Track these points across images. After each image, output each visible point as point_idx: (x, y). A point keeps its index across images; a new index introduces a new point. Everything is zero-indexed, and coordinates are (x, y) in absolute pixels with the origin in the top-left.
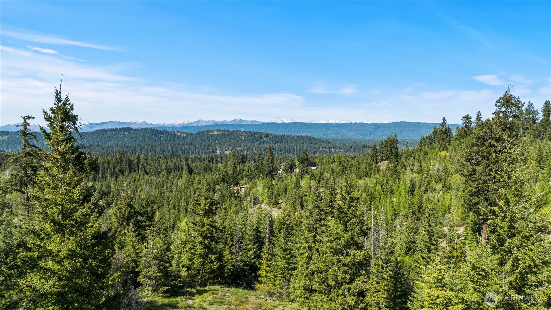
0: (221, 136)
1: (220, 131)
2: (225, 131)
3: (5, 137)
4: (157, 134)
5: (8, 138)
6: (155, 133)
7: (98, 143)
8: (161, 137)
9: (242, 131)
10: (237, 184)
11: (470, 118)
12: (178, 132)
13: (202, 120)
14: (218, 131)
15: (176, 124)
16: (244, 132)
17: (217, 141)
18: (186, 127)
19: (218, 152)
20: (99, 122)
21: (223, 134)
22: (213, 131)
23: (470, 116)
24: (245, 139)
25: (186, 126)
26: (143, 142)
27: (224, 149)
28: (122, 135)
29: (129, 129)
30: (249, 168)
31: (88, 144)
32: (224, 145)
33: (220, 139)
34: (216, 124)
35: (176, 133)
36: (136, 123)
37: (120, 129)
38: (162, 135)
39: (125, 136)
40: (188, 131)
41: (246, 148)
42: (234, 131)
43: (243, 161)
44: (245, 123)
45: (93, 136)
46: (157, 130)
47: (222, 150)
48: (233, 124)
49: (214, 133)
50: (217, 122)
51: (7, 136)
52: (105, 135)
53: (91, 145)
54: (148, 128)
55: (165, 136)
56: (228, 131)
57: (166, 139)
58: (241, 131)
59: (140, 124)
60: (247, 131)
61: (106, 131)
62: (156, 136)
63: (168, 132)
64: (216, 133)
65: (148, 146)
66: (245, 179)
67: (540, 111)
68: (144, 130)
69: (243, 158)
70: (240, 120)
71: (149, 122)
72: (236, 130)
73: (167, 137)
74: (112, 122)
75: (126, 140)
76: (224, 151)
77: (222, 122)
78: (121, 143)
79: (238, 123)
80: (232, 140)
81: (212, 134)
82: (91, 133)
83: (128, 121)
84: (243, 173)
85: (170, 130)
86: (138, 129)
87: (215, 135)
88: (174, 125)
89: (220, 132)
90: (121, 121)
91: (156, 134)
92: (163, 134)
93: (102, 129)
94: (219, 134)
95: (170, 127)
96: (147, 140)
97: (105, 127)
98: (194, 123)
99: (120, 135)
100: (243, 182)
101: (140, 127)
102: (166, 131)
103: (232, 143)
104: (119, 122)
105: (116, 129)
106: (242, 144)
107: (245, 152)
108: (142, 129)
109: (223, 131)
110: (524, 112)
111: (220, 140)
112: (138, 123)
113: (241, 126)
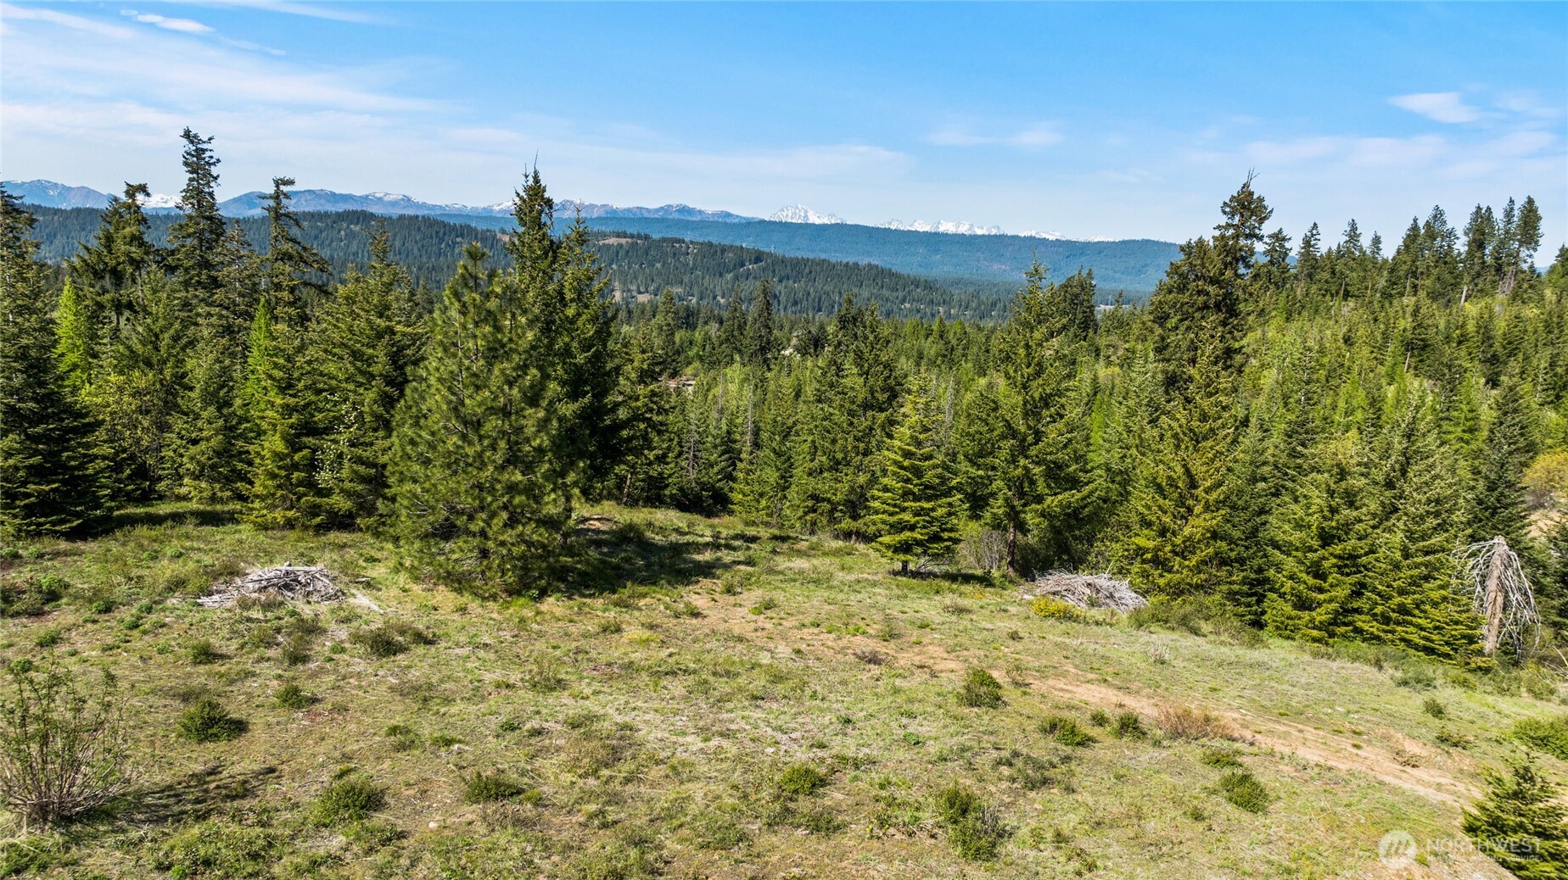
0: (628, 252)
1: (625, 235)
2: (639, 236)
4: (444, 234)
6: (437, 233)
8: (455, 243)
9: (687, 239)
10: (675, 375)
11: (1284, 239)
12: (503, 232)
13: (572, 203)
14: (618, 235)
15: (497, 208)
16: (692, 242)
17: (614, 266)
19: (618, 295)
21: (634, 245)
22: (605, 236)
23: (1284, 234)
24: (694, 264)
26: (403, 256)
27: (634, 288)
28: (343, 233)
29: (363, 217)
30: (707, 338)
32: (636, 277)
33: (623, 259)
34: (612, 216)
35: (499, 235)
36: (380, 199)
37: (338, 214)
38: (458, 240)
39: (351, 235)
41: (696, 291)
42: (664, 240)
43: (687, 323)
44: (698, 218)
45: (259, 229)
46: (445, 225)
47: (629, 290)
48: (663, 217)
49: (606, 242)
50: (615, 211)
54: (417, 217)
55: (466, 242)
56: (647, 237)
58: (683, 241)
59: (394, 204)
60: (701, 240)
62: (441, 240)
63: (475, 229)
64: (612, 241)
65: (420, 269)
66: (696, 364)
67: (1459, 232)
68: (407, 222)
69: (688, 316)
70: (684, 210)
72: (669, 235)
74: (313, 192)
75: (354, 247)
76: (635, 294)
77: (629, 210)
78: (341, 254)
79: (676, 216)
80: (658, 265)
81: (601, 243)
82: (255, 220)
83: (358, 192)
84: (690, 349)
85: (481, 226)
86: (390, 218)
87: (609, 247)
88: (491, 211)
89: (623, 241)
90: (337, 192)
91: (441, 234)
92: (462, 236)
94: (621, 246)
95: (479, 218)
96: (416, 251)
99: (339, 231)
101: (395, 212)
102: (468, 226)
103: (659, 274)
104: (333, 194)
105: (326, 213)
106: (686, 279)
107: (694, 300)
108: (401, 217)
109: (632, 236)
110: (1423, 231)
111: (625, 263)
112: (386, 199)
113: (686, 225)
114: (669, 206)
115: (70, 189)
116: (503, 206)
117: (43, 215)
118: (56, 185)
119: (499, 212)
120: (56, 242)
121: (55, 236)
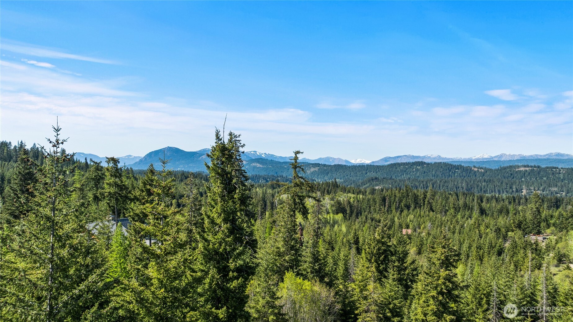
0: (529, 173)
1: (528, 166)
2: (535, 167)
3: (317, 169)
4: (451, 168)
5: (319, 169)
6: (449, 168)
7: (392, 176)
8: (455, 172)
9: (560, 167)
10: (539, 233)
12: (475, 167)
13: (505, 154)
14: (525, 166)
15: (474, 158)
16: (562, 168)
17: (523, 179)
18: (486, 162)
19: (524, 192)
20: (394, 156)
21: (532, 171)
22: (519, 167)
24: (564, 178)
25: (485, 160)
26: (436, 177)
27: (532, 188)
28: (414, 169)
29: (422, 164)
30: (561, 215)
31: (382, 177)
32: (533, 184)
33: (527, 176)
34: (523, 159)
35: (473, 168)
36: (429, 157)
37: (413, 163)
38: (456, 170)
39: (417, 170)
40: (488, 167)
41: (564, 189)
42: (547, 168)
43: (556, 205)
44: (566, 158)
45: (387, 169)
46: (451, 165)
47: (530, 189)
48: (547, 159)
49: (519, 169)
50: (525, 157)
51: (318, 168)
52: (398, 169)
53: (384, 178)
54: (441, 163)
55: (459, 171)
56: (539, 167)
57: (461, 175)
58: (557, 168)
59: (434, 158)
60: (567, 167)
61: (399, 165)
62: (450, 171)
63: (463, 166)
64: (522, 169)
65: (441, 182)
66: (553, 228)
68: (437, 165)
69: (557, 202)
70: (558, 154)
71: (443, 156)
72: (550, 166)
73: (462, 173)
74: (406, 156)
75: (418, 174)
76: (533, 191)
77: (531, 156)
78: (413, 177)
79: (555, 157)
80: (545, 179)
81: (517, 170)
82: (385, 166)
83: (422, 155)
84: (551, 220)
85: (465, 165)
86: (431, 164)
87: (520, 171)
88: (472, 159)
89: (527, 169)
90: (414, 155)
91: (450, 168)
92: (458, 169)
93: (395, 163)
94: (526, 171)
95: (465, 162)
96: (440, 175)
97: (399, 161)
98: (495, 157)
99: (413, 169)
100: (548, 231)
101: (433, 161)
102: (461, 165)
103: (545, 182)
104: (413, 156)
105: (409, 163)
106: (559, 184)
107: (564, 194)
108: (435, 163)
109: (531, 167)
111: (528, 178)
112: (432, 157)
113: (560, 161)
114: (551, 153)
115: (335, 159)
116: (476, 157)
117: (326, 167)
118: (332, 158)
119: (475, 159)
120: (329, 175)
121: (329, 173)
